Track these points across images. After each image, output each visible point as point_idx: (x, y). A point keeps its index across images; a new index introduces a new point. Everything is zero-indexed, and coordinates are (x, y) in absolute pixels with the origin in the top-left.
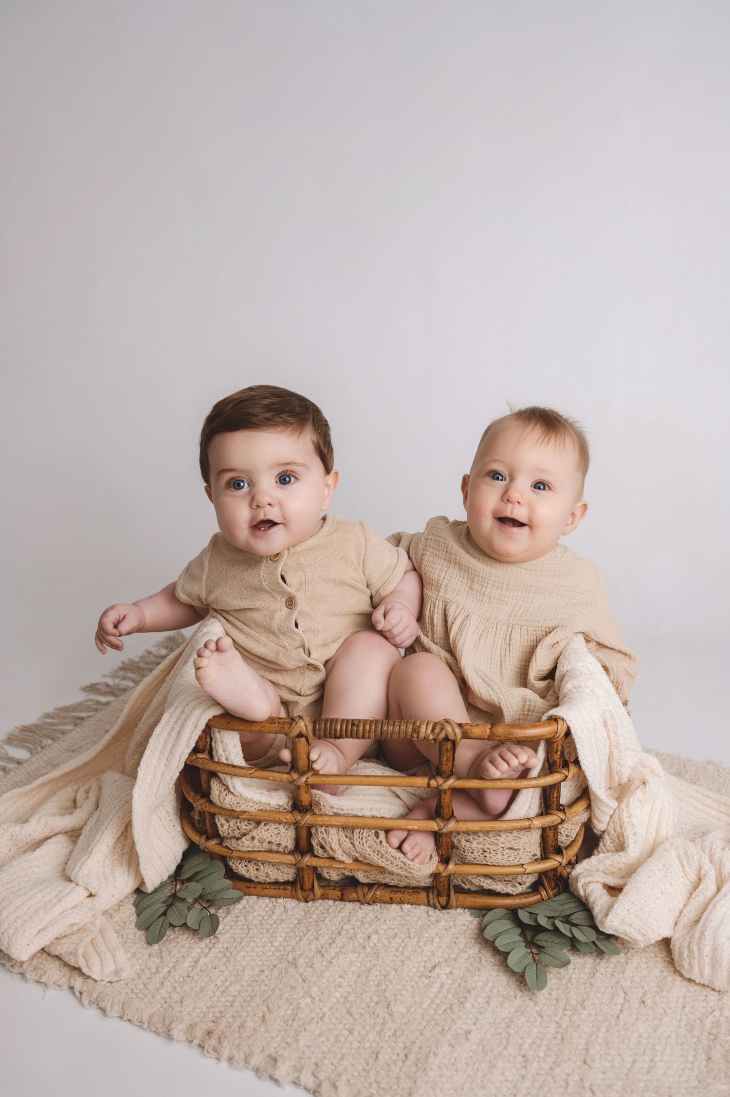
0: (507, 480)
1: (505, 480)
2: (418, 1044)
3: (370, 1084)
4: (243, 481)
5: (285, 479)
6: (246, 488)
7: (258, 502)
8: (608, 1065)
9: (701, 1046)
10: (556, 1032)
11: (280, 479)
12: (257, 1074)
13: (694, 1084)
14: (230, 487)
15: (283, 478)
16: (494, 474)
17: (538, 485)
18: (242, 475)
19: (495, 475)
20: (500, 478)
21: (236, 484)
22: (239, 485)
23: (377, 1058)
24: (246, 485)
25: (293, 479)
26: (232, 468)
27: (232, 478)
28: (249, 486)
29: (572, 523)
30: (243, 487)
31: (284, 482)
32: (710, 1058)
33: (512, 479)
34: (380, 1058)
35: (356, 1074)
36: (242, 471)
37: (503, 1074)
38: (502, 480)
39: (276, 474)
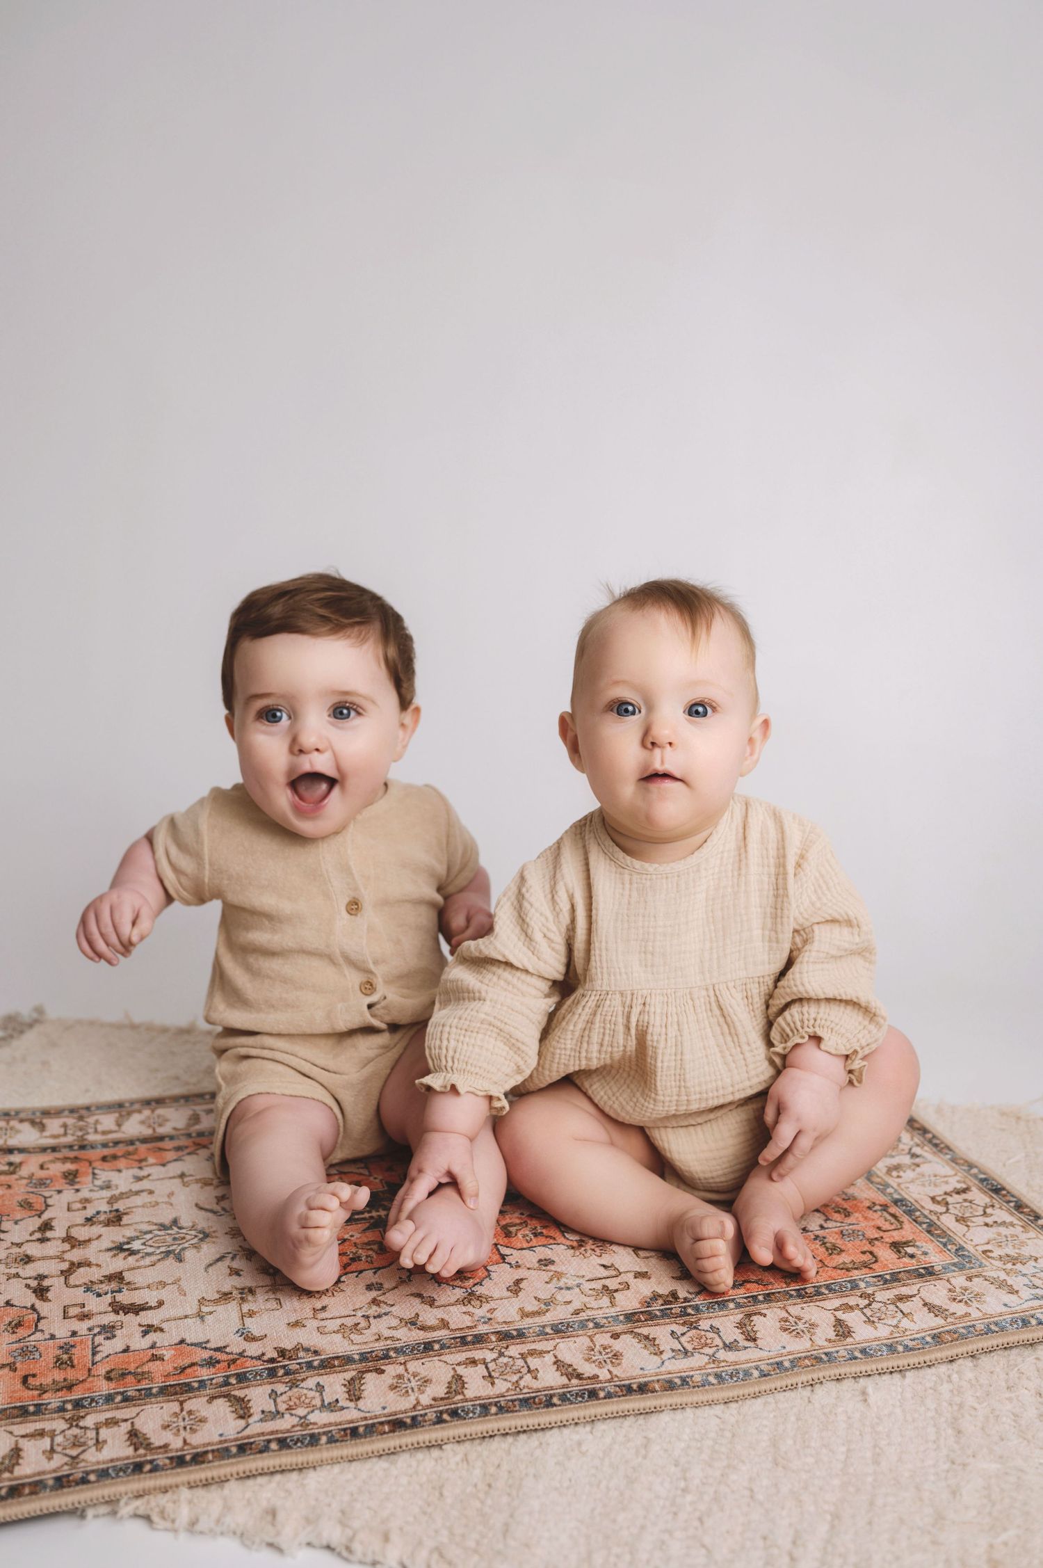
0: (643, 711)
1: (640, 712)
2: (505, 1467)
3: (436, 1532)
4: (280, 711)
5: (341, 713)
6: (285, 720)
7: (300, 745)
8: (810, 1460)
9: (943, 1419)
10: (720, 1429)
11: (334, 711)
12: (243, 1544)
13: (946, 1466)
14: (262, 718)
15: (338, 710)
16: (620, 705)
17: (694, 709)
18: (281, 702)
19: (622, 708)
20: (630, 708)
21: (270, 714)
22: (274, 716)
23: (441, 1494)
24: (285, 717)
25: (353, 714)
26: (269, 691)
27: (267, 707)
28: (290, 718)
29: (751, 754)
30: (281, 718)
31: (340, 716)
32: (959, 1432)
33: (650, 708)
34: (446, 1493)
35: (411, 1519)
36: (283, 696)
37: (650, 1489)
38: (633, 713)
39: (329, 704)
